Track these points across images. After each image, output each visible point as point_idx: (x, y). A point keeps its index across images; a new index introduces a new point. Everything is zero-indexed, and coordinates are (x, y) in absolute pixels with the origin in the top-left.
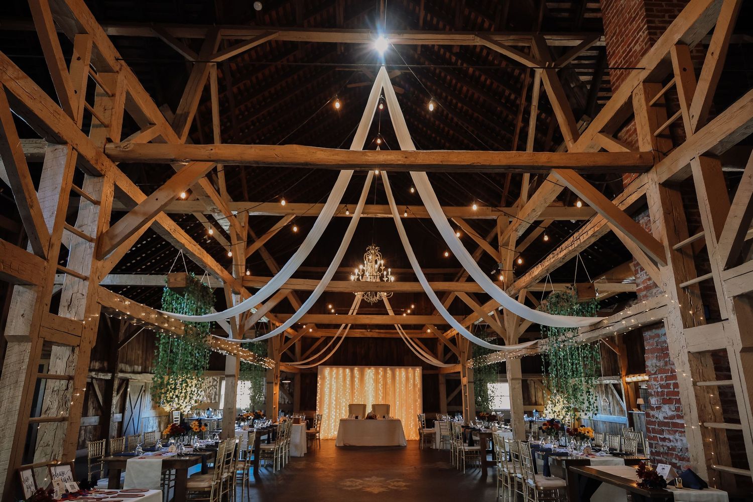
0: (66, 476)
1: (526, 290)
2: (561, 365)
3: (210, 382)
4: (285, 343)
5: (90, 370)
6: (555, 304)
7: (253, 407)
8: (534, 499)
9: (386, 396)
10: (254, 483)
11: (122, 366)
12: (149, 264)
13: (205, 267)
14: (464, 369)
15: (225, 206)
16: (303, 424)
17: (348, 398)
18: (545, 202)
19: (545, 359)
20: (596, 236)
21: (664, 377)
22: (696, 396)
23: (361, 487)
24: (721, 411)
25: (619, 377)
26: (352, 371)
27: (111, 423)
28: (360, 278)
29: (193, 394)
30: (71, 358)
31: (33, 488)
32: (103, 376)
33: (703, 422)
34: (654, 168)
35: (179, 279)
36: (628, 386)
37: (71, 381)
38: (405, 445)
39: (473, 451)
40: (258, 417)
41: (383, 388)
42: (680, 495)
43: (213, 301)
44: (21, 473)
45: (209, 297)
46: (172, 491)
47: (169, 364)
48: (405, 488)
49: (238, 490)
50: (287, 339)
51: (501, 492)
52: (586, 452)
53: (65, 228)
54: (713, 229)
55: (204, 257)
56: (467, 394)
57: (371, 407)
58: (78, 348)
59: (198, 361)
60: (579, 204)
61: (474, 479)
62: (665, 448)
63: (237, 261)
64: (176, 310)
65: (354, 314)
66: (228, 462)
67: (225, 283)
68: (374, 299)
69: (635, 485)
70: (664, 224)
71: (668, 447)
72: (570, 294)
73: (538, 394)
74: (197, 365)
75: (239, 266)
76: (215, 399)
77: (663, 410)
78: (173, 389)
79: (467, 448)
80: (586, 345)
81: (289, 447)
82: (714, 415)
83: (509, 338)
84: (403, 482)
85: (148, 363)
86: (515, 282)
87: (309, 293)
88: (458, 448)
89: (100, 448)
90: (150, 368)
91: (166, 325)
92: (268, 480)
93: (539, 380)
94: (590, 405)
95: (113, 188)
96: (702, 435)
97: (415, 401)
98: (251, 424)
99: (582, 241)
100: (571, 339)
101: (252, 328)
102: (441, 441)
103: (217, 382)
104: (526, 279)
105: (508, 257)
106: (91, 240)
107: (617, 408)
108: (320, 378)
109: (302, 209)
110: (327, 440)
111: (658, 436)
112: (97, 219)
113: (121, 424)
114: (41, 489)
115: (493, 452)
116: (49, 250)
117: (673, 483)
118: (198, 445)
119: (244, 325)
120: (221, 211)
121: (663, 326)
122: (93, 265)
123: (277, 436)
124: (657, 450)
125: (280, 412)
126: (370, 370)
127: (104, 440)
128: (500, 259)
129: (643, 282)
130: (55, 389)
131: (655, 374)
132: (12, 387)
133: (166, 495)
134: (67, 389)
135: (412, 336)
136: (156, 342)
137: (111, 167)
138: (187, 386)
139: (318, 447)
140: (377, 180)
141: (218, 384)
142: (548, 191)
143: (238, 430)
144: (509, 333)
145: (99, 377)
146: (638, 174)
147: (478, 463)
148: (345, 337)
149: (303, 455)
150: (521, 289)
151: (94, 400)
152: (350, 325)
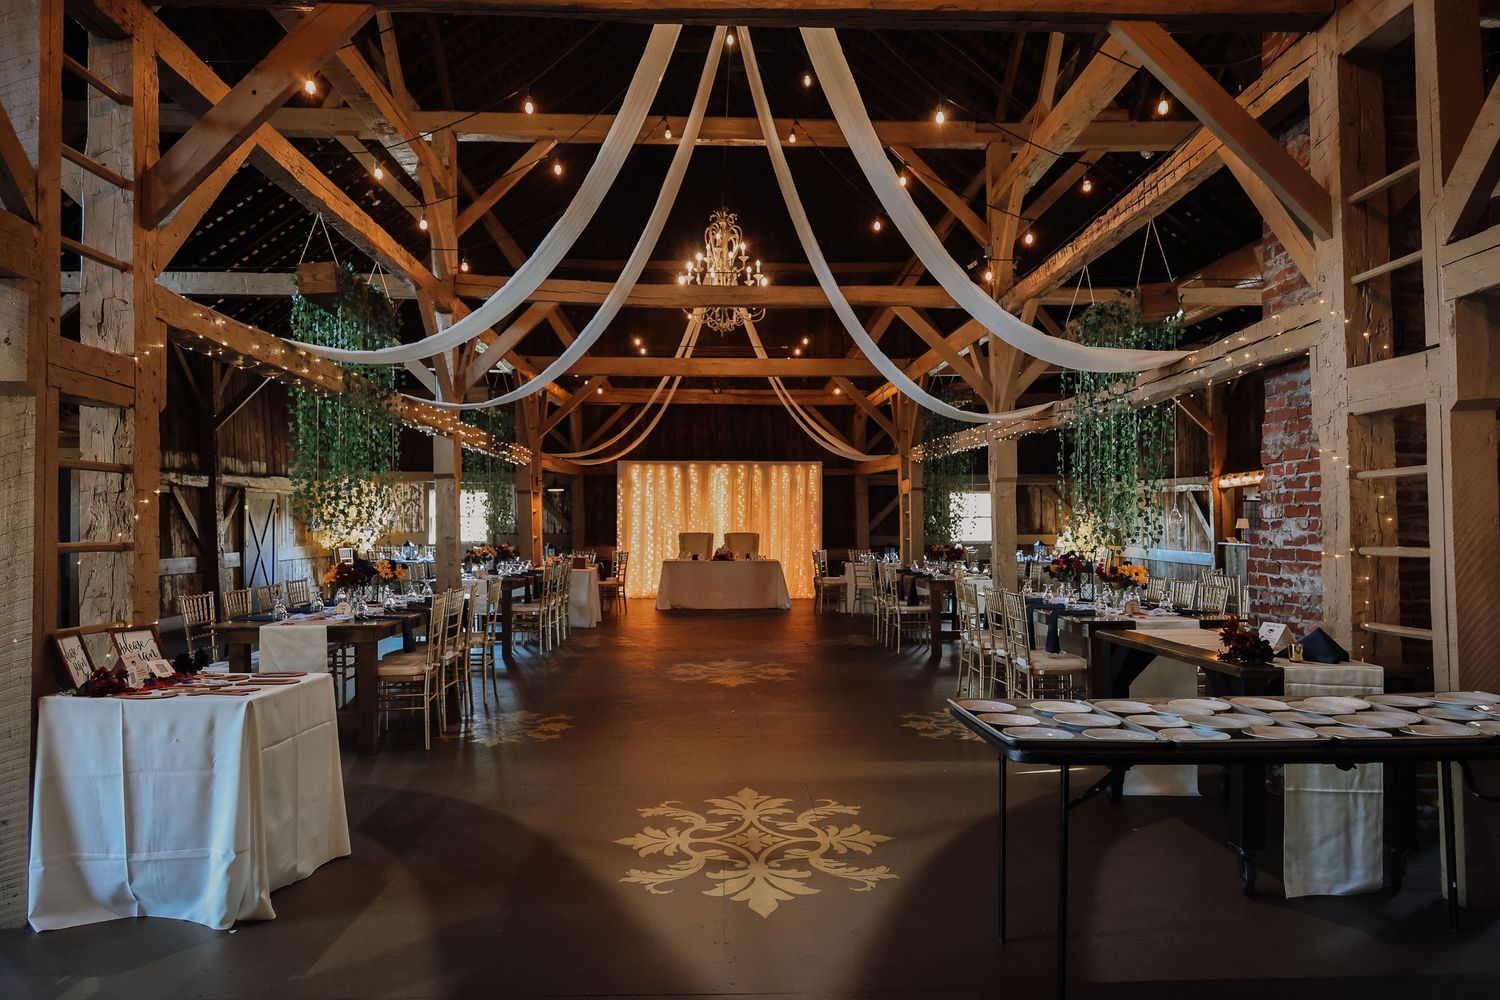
0: (146, 650)
1: (1037, 300)
2: (1095, 448)
3: (406, 494)
4: (549, 414)
5: (165, 470)
6: (1095, 328)
7: (494, 536)
8: (1026, 692)
9: (751, 517)
10: (505, 671)
11: (227, 462)
12: (256, 251)
13: (373, 252)
14: (905, 466)
15: (405, 119)
16: (592, 569)
17: (678, 522)
18: (1092, 107)
19: (1066, 439)
20: (1193, 179)
21: (1294, 465)
22: (1352, 498)
23: (705, 676)
24: (1396, 526)
25: (1207, 478)
26: (685, 472)
27: (220, 569)
28: (698, 279)
29: (373, 508)
30: (121, 431)
31: (87, 669)
32: (192, 480)
33: (1357, 547)
34: (1333, 19)
35: (320, 276)
36: (1223, 495)
37: (128, 475)
38: (789, 606)
39: (917, 615)
40: (504, 555)
41: (746, 504)
42: (1296, 672)
43: (397, 325)
44: (59, 642)
45: (388, 316)
46: (351, 684)
47: (321, 450)
48: (788, 678)
49: (476, 683)
50: (553, 408)
51: (965, 683)
52: (1129, 609)
53: (64, 155)
54: (1438, 155)
55: (368, 230)
56: (910, 512)
57: (722, 538)
58: (132, 410)
59: (377, 445)
60: (1163, 108)
61: (917, 661)
62: (1279, 597)
63: (438, 240)
64: (322, 341)
65: (688, 356)
66: (452, 632)
67: (418, 287)
68: (727, 324)
69: (1215, 658)
70: (1338, 149)
71: (1286, 596)
72: (1127, 307)
73: (1046, 512)
74: (377, 453)
75: (446, 252)
76: (418, 524)
77: (1285, 527)
78: (333, 498)
79: (905, 609)
80: (1149, 409)
81: (567, 611)
82: (1381, 531)
83: (998, 401)
84: (784, 668)
85: (278, 456)
86: (1015, 284)
87: (593, 309)
88: (887, 610)
89: (205, 606)
90: (283, 467)
91: (305, 371)
92: (530, 666)
93: (1050, 486)
94: (1148, 523)
95: (155, 67)
96: (1352, 570)
97: (808, 527)
98: (492, 568)
99: (1161, 192)
100: (1121, 396)
101: (478, 384)
102: (856, 599)
103: (420, 493)
104: (1039, 277)
105: (1008, 232)
106: (124, 184)
107: (1196, 538)
108: (622, 486)
109: (569, 127)
110: (639, 599)
111: (1269, 575)
112: (130, 137)
113: (240, 571)
114: (103, 670)
115: (953, 617)
116: (37, 201)
117: (1285, 654)
118: (393, 602)
119: (464, 376)
120: (396, 130)
121: (1307, 366)
122: (136, 238)
123: (544, 589)
124: (1264, 601)
125: (547, 547)
126: (719, 470)
127: (211, 594)
128: (988, 238)
129: (1277, 278)
130: (99, 490)
131: (1278, 460)
132: (12, 485)
133: (340, 692)
134: (123, 490)
135: (804, 401)
136: (289, 406)
137: (143, 16)
138: (360, 492)
139: (623, 611)
140: (732, 59)
141: (422, 496)
142: (1101, 80)
143: (466, 578)
144: (997, 389)
145: (185, 483)
146: (1297, 35)
147: (924, 636)
148: (669, 405)
149: (594, 625)
150: (1027, 299)
151: (181, 527)
152: (678, 379)
